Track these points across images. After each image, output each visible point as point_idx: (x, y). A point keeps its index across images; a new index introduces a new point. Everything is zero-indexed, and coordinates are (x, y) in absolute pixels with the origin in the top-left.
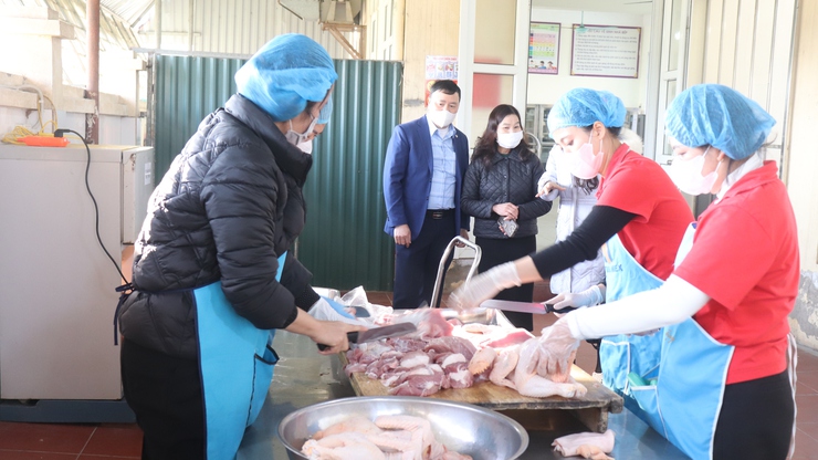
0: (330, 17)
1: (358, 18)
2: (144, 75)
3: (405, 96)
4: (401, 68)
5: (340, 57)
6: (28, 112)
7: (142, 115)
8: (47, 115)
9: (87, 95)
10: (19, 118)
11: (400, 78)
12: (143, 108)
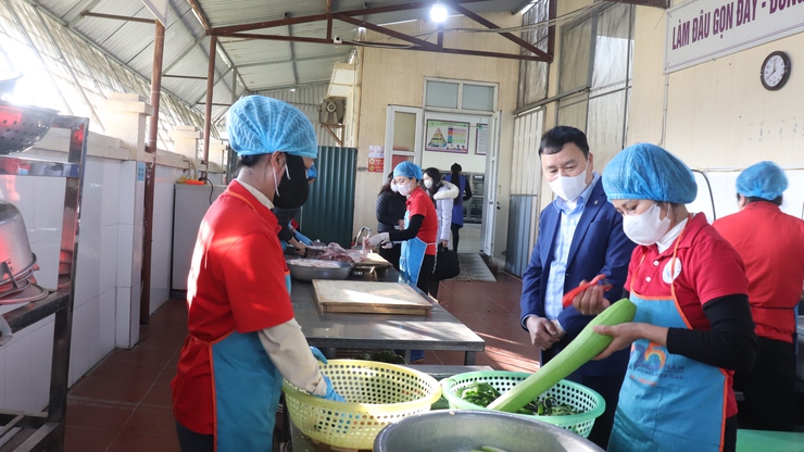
0: (325, 120)
1: (341, 120)
2: (226, 152)
3: (358, 166)
4: (356, 151)
5: (331, 145)
6: (185, 170)
7: (224, 172)
8: (192, 172)
9: (203, 163)
10: (181, 172)
11: (356, 156)
12: (225, 169)
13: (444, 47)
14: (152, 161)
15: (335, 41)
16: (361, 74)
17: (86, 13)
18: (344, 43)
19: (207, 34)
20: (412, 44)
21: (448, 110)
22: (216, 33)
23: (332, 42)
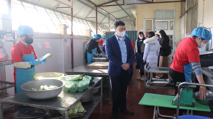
13: (154, 2)
14: (72, 38)
15: (125, 4)
16: (137, 12)
17: (58, 7)
18: (127, 4)
19: (95, 7)
20: (145, 2)
21: (161, 18)
22: (97, 6)
23: (124, 5)
